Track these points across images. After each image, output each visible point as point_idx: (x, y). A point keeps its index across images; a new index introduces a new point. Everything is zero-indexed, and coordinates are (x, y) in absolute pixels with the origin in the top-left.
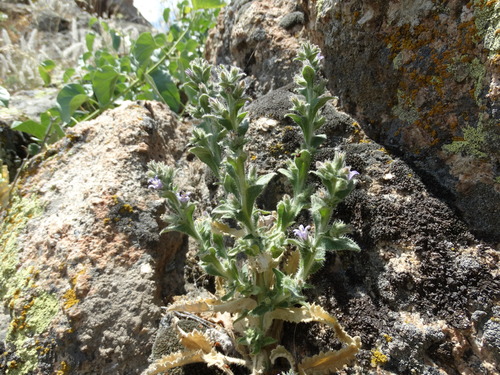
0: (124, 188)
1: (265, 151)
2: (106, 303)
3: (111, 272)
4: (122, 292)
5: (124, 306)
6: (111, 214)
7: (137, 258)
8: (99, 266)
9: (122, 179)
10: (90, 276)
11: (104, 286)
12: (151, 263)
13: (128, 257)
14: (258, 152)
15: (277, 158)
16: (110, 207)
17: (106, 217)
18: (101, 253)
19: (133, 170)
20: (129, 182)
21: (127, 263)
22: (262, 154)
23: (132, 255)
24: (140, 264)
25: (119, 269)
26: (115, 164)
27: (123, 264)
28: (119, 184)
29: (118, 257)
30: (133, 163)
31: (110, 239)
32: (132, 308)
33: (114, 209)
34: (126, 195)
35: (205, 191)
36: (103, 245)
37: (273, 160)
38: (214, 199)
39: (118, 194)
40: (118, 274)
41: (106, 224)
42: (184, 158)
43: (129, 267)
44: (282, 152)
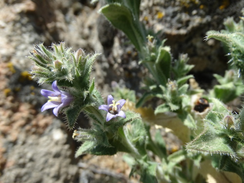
0: (19, 53)
1: (174, 6)
2: (26, 174)
3: (24, 143)
4: (40, 161)
5: (44, 173)
6: (11, 84)
7: (46, 125)
8: (11, 138)
9: (14, 44)
10: (3, 149)
11: (20, 158)
12: (62, 128)
13: (37, 126)
14: (165, 7)
15: (190, 14)
16: (8, 76)
17: (6, 88)
18: (10, 124)
19: (24, 32)
20: (22, 47)
21: (39, 132)
22: (170, 10)
23: (42, 122)
24: (51, 130)
25: (32, 139)
26: (3, 28)
27: (34, 133)
28: (11, 50)
29: (28, 127)
30: (23, 25)
31: (15, 110)
32: (52, 174)
33: (13, 79)
34: (22, 61)
35: (98, 47)
36: (10, 117)
37: (184, 17)
38: (111, 58)
39: (14, 62)
40: (32, 144)
41: (8, 95)
42: (71, 13)
43: (41, 135)
44: (196, 7)
